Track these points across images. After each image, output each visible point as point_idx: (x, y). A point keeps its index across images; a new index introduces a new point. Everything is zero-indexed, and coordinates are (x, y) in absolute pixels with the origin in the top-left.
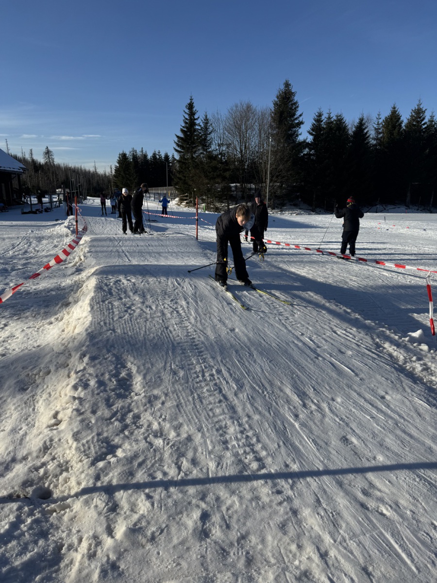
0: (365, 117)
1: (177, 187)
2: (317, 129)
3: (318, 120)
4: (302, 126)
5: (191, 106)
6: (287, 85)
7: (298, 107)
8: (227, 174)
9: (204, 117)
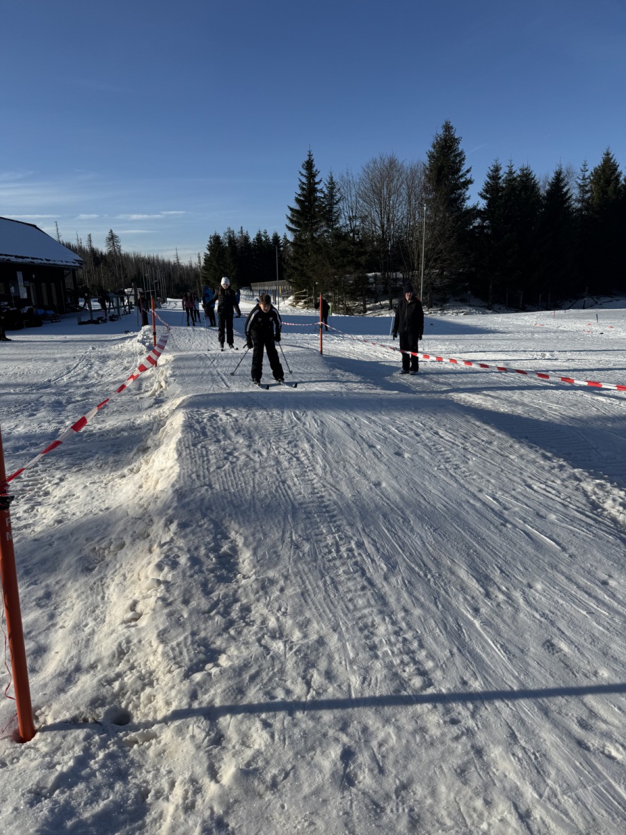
0: (564, 170)
1: (291, 280)
2: (492, 190)
3: (494, 176)
4: (470, 186)
5: (309, 165)
6: (448, 128)
7: (464, 159)
8: (363, 260)
9: (329, 179)
